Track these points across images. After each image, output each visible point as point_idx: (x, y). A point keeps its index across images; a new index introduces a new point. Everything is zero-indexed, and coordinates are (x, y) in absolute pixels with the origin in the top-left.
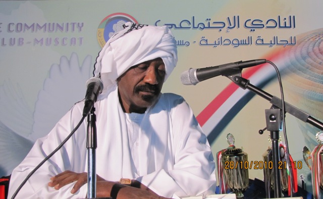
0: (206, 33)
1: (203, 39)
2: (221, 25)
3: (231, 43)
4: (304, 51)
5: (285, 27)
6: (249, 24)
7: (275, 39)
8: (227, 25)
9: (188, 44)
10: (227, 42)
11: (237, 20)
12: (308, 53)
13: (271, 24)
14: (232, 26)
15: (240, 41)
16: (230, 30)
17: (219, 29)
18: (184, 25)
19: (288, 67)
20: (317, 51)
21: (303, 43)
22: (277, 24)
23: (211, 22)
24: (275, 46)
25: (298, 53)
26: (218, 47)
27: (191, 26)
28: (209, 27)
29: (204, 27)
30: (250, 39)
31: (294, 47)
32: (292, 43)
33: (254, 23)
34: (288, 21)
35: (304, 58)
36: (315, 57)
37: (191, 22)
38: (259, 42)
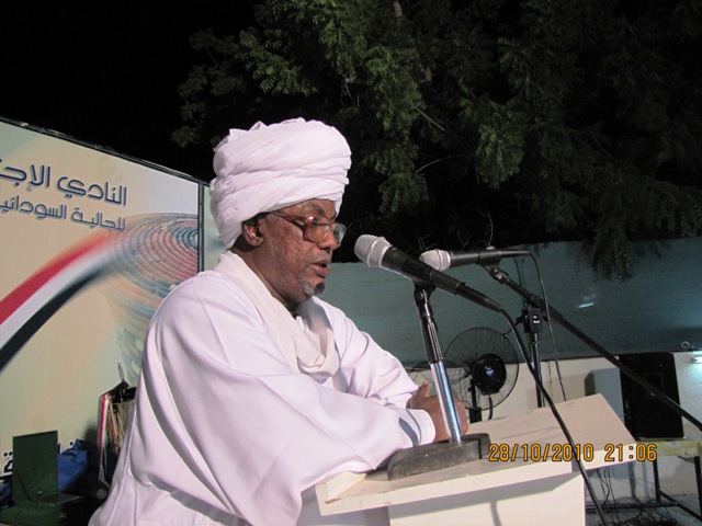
2: (20, 176)
3: (33, 209)
4: (134, 242)
5: (113, 201)
6: (64, 184)
7: (99, 216)
8: (30, 178)
10: (26, 207)
11: (47, 172)
12: (139, 246)
13: (95, 192)
14: (38, 181)
15: (48, 208)
16: (33, 188)
17: (15, 182)
19: (113, 263)
20: (149, 245)
21: (133, 230)
22: (103, 195)
23: (3, 166)
24: (97, 228)
25: (126, 245)
26: (11, 212)
30: (64, 209)
31: (122, 234)
32: (119, 228)
33: (72, 185)
34: (117, 192)
35: (133, 253)
36: (146, 253)
38: (76, 217)
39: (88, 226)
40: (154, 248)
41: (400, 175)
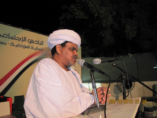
0: (14, 41)
1: (12, 43)
2: (20, 39)
3: (22, 46)
4: (45, 53)
5: (40, 44)
6: (29, 41)
7: (37, 48)
8: (22, 40)
9: (6, 44)
10: (21, 46)
11: (25, 38)
12: (46, 54)
13: (36, 42)
14: (23, 40)
15: (26, 46)
16: (23, 42)
17: (18, 41)
18: (5, 36)
19: (40, 58)
20: (48, 54)
21: (45, 51)
22: (38, 43)
23: (16, 37)
24: (37, 50)
25: (43, 54)
26: (18, 47)
27: (8, 37)
28: (15, 39)
29: (13, 39)
30: (29, 46)
31: (42, 51)
32: (41, 50)
33: (31, 41)
34: (41, 42)
35: (45, 56)
36: (48, 55)
37: (8, 35)
38: (32, 48)
39: (34, 50)
40: (49, 55)
41: (108, 37)
